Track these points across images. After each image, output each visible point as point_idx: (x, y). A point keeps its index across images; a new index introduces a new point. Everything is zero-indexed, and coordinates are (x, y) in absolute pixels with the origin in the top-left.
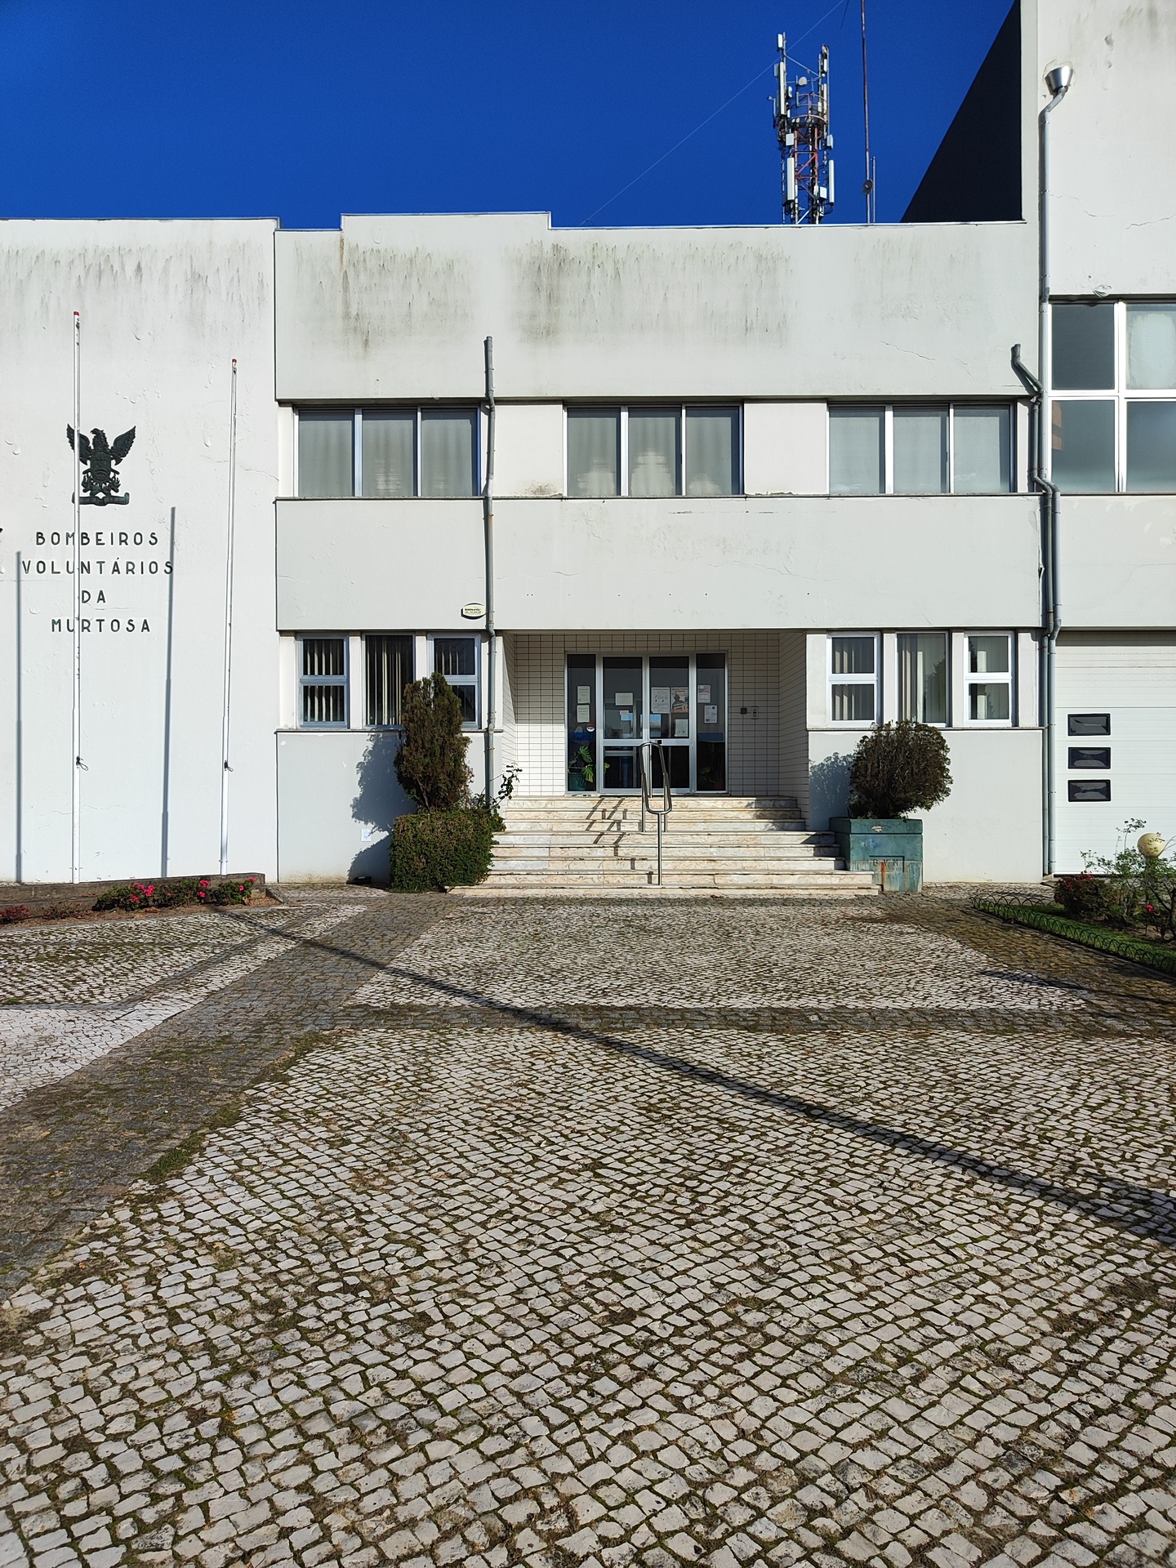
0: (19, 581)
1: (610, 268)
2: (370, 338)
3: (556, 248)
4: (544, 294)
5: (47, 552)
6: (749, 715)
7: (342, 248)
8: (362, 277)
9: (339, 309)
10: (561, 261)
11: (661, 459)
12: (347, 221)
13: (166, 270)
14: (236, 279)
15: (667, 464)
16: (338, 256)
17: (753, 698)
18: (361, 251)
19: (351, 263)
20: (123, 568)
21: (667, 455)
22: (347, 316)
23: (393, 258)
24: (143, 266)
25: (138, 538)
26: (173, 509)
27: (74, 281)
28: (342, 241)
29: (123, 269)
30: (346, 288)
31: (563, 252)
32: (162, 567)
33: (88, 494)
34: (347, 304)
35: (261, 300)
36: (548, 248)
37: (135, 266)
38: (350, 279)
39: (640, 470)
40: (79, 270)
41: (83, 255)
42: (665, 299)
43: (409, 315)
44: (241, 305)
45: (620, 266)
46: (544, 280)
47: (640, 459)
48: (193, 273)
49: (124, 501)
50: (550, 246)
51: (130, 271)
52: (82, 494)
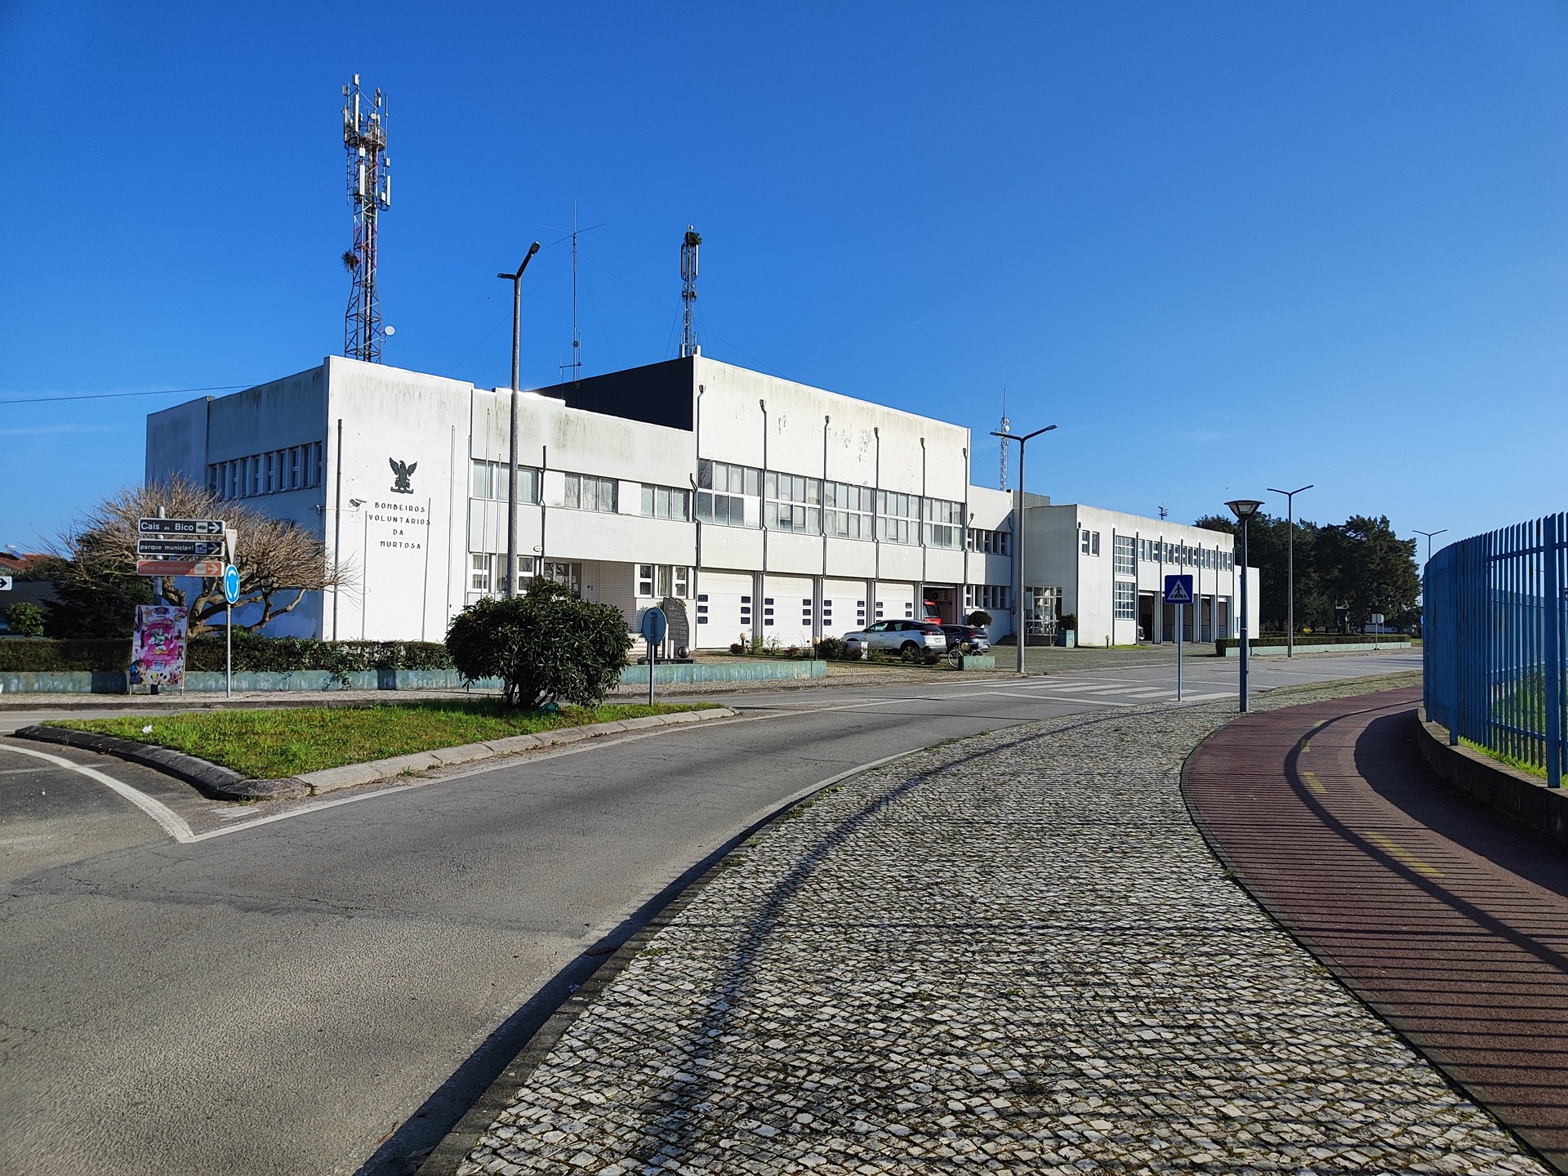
0: (367, 523)
1: (582, 426)
4: (563, 431)
5: (379, 511)
6: (590, 589)
7: (496, 401)
9: (495, 425)
10: (568, 419)
11: (591, 497)
12: (497, 389)
13: (430, 397)
14: (457, 406)
16: (493, 402)
17: (592, 582)
18: (503, 404)
19: (499, 408)
20: (410, 521)
21: (593, 497)
22: (497, 428)
25: (417, 509)
26: (430, 497)
27: (394, 396)
28: (496, 398)
29: (414, 394)
30: (497, 418)
31: (569, 416)
32: (426, 522)
33: (397, 488)
34: (497, 424)
35: (466, 416)
36: (563, 415)
38: (498, 414)
39: (585, 499)
41: (398, 385)
42: (599, 440)
44: (458, 417)
45: (586, 426)
46: (562, 427)
47: (585, 496)
48: (441, 401)
49: (411, 492)
50: (565, 413)
51: (417, 395)
52: (395, 488)
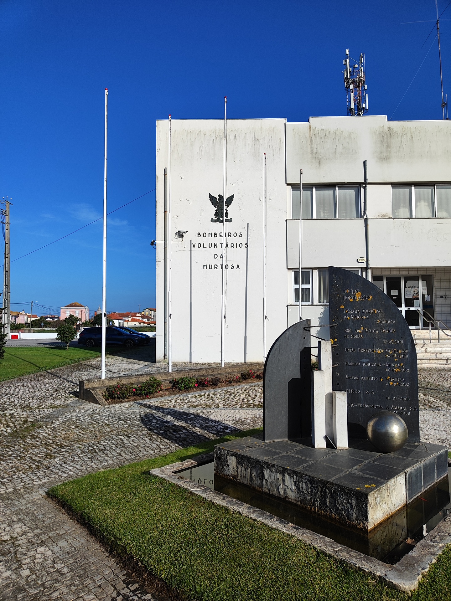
0: (191, 251)
1: (409, 135)
2: (321, 161)
3: (389, 128)
4: (385, 145)
5: (201, 240)
6: (443, 299)
7: (310, 129)
8: (318, 139)
9: (309, 151)
10: (391, 133)
11: (426, 204)
12: (311, 119)
13: (245, 137)
14: (271, 140)
15: (428, 206)
16: (309, 132)
17: (444, 292)
18: (317, 130)
19: (313, 134)
20: (229, 245)
21: (428, 203)
22: (312, 153)
23: (329, 132)
24: (237, 136)
25: (235, 235)
26: (248, 224)
27: (211, 142)
28: (310, 126)
29: (229, 137)
30: (312, 143)
31: (391, 130)
32: (244, 245)
33: (216, 219)
34: (312, 149)
35: (280, 148)
36: (386, 128)
37: (234, 136)
38: (313, 140)
39: (418, 208)
40: (213, 137)
41: (215, 132)
42: (430, 146)
43: (335, 152)
44: (273, 150)
45: (413, 134)
46: (385, 140)
47: (418, 204)
48: (255, 138)
49: (230, 221)
50: (387, 128)
51: (232, 137)
52: (214, 219)
